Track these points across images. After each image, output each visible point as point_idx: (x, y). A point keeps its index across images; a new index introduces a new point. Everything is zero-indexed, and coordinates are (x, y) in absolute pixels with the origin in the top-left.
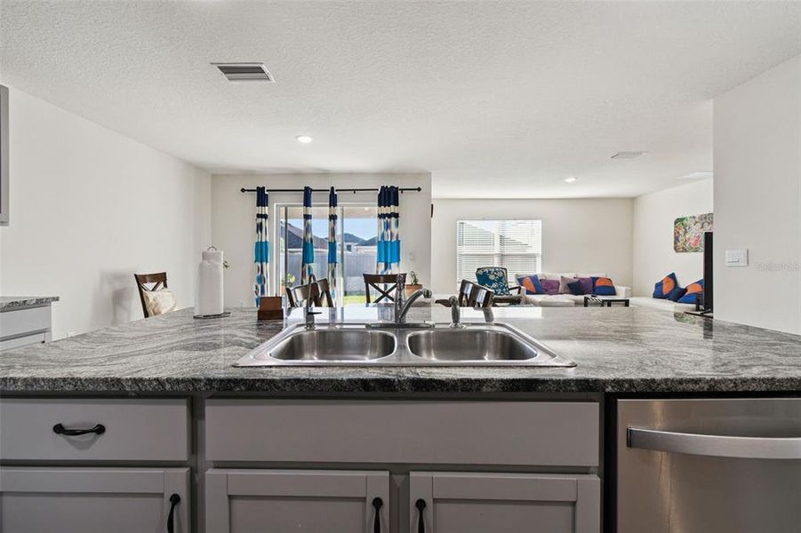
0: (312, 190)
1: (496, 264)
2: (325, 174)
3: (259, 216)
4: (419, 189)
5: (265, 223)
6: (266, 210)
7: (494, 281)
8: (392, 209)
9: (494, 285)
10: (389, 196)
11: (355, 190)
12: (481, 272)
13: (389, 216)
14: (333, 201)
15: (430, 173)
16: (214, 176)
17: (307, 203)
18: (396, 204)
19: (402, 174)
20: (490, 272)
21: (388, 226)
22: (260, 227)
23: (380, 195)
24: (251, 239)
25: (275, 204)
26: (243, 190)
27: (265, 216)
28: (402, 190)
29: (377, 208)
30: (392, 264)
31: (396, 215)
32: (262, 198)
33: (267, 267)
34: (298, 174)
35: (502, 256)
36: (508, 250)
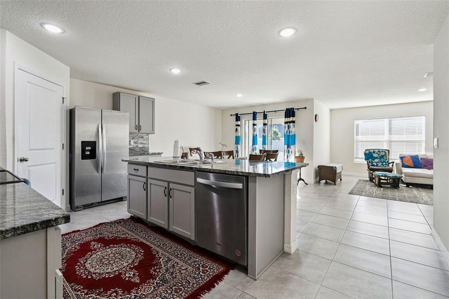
0: (257, 113)
1: (385, 147)
2: (263, 105)
3: (237, 125)
4: (305, 108)
5: (239, 128)
6: (239, 123)
7: (377, 158)
8: (291, 119)
9: (376, 160)
10: (290, 113)
11: (275, 111)
12: (367, 152)
13: (290, 122)
14: (265, 117)
15: (313, 99)
16: (222, 110)
17: (254, 119)
18: (294, 116)
19: (298, 101)
20: (374, 152)
21: (289, 127)
22: (236, 130)
23: (285, 112)
24: (234, 134)
25: (243, 120)
26: (231, 115)
27: (239, 125)
28: (298, 109)
29: (284, 119)
30: (291, 146)
31: (293, 122)
32: (238, 118)
33: (239, 147)
34: (251, 106)
35: (390, 142)
36: (395, 138)
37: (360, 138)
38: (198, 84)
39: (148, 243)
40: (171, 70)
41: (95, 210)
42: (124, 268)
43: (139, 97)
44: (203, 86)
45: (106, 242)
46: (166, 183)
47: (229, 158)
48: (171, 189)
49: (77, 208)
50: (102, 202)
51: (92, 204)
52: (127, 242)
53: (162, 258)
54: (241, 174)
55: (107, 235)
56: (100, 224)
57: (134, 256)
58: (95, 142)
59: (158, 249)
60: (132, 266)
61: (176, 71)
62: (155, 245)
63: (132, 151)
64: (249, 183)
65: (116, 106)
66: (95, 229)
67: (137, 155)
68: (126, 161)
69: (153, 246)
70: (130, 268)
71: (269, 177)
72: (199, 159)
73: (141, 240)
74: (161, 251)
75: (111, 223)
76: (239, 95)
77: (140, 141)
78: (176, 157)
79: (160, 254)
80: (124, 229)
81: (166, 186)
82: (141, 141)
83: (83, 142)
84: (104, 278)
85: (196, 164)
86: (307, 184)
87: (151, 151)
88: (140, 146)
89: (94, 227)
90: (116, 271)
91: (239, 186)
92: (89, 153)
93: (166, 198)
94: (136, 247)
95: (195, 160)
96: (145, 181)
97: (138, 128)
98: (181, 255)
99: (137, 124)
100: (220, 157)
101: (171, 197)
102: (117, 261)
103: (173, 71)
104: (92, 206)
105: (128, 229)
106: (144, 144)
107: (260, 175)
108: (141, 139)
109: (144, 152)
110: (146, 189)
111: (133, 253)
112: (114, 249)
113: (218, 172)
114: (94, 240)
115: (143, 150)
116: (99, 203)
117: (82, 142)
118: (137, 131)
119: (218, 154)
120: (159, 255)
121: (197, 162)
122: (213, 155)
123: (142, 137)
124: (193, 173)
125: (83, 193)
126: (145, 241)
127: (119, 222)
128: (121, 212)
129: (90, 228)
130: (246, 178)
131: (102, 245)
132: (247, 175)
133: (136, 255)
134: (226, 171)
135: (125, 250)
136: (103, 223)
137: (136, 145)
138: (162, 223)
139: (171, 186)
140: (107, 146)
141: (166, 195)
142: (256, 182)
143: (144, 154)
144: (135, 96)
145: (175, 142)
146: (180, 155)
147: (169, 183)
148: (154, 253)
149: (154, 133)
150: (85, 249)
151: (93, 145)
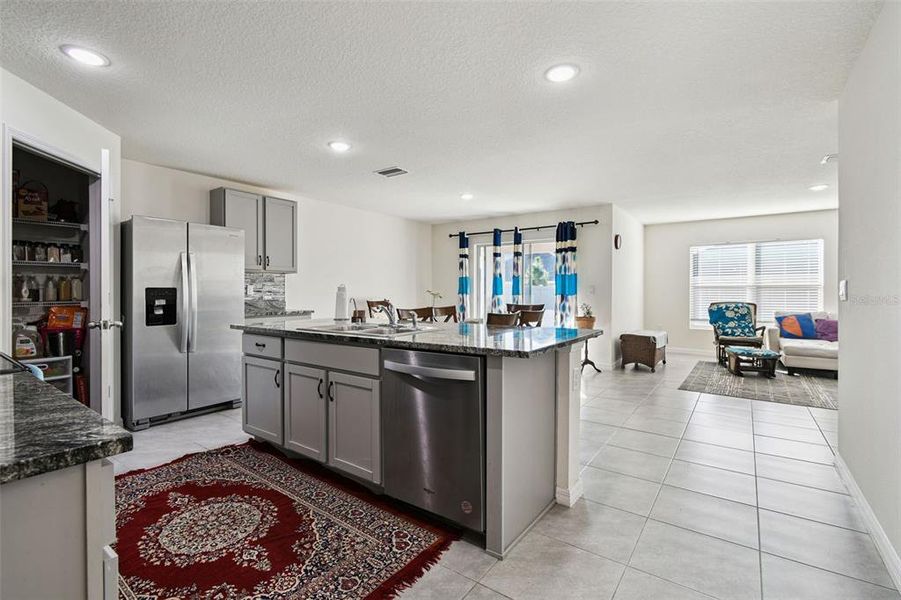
0: (501, 231)
1: (748, 298)
2: (513, 216)
3: (462, 256)
4: (596, 222)
5: (466, 261)
6: (466, 251)
7: (732, 319)
8: (569, 243)
9: (732, 324)
10: (566, 231)
11: (538, 228)
12: (715, 308)
13: (566, 250)
14: (518, 240)
15: (611, 205)
16: (433, 226)
17: (497, 243)
18: (573, 237)
19: (582, 208)
20: (727, 308)
21: (564, 260)
22: (461, 265)
23: (558, 230)
24: (456, 274)
25: (475, 246)
26: (451, 236)
27: (465, 256)
28: (582, 224)
29: (555, 243)
30: (569, 297)
31: (573, 249)
32: (464, 242)
33: (467, 298)
34: (491, 218)
35: (758, 288)
36: (766, 280)
37: (701, 280)
38: (384, 173)
39: (286, 493)
40: (329, 144)
41: (175, 427)
42: (238, 542)
43: (264, 199)
44: (393, 178)
45: (200, 493)
46: (323, 372)
47: (446, 320)
48: (332, 383)
49: (138, 424)
50: (188, 412)
51: (170, 415)
52: (242, 490)
53: (316, 521)
54: (472, 352)
55: (201, 478)
56: (187, 457)
57: (258, 518)
58: (173, 291)
59: (307, 504)
60: (255, 539)
61: (340, 147)
62: (300, 495)
63: (251, 308)
64: (488, 370)
65: (217, 217)
66: (175, 466)
67: (261, 316)
68: (238, 328)
69: (296, 498)
70: (251, 543)
71: (528, 357)
72: (388, 322)
73: (272, 486)
74: (312, 508)
75: (210, 453)
76: (467, 197)
77: (266, 288)
78: (340, 320)
79: (311, 513)
80: (236, 466)
81: (323, 377)
82: (268, 287)
83: (149, 291)
84: (198, 564)
85: (381, 332)
86: (599, 371)
87: (289, 308)
88: (266, 298)
89: (174, 462)
90: (221, 550)
91: (469, 375)
92: (161, 312)
93: (323, 401)
94: (261, 500)
95: (380, 325)
96: (279, 368)
97: (264, 261)
98: (353, 514)
99: (261, 253)
100: (429, 319)
101: (332, 399)
102: (225, 530)
103: (333, 145)
104: (169, 419)
105: (244, 466)
106: (275, 293)
107: (509, 353)
108: (269, 284)
109: (276, 309)
110: (281, 385)
111: (256, 512)
112: (216, 506)
113: (427, 348)
114: (174, 489)
115: (273, 306)
116: (182, 413)
117: (147, 289)
118: (261, 267)
119: (426, 314)
120: (308, 516)
121: (384, 329)
122: (416, 315)
123: (271, 280)
124: (377, 351)
125: (151, 394)
126: (279, 489)
127: (226, 451)
128: (231, 431)
129: (165, 465)
130: (482, 360)
131: (193, 498)
132: (484, 353)
133: (263, 516)
134: (442, 346)
135: (239, 506)
136: (192, 455)
137: (258, 295)
138: (314, 452)
139: (333, 376)
140: (199, 298)
141: (321, 396)
142: (501, 368)
143: (276, 314)
144: (256, 197)
145: (339, 289)
146: (349, 315)
147: (328, 370)
148: (299, 511)
149: (295, 272)
150: (155, 508)
151: (170, 295)
